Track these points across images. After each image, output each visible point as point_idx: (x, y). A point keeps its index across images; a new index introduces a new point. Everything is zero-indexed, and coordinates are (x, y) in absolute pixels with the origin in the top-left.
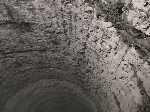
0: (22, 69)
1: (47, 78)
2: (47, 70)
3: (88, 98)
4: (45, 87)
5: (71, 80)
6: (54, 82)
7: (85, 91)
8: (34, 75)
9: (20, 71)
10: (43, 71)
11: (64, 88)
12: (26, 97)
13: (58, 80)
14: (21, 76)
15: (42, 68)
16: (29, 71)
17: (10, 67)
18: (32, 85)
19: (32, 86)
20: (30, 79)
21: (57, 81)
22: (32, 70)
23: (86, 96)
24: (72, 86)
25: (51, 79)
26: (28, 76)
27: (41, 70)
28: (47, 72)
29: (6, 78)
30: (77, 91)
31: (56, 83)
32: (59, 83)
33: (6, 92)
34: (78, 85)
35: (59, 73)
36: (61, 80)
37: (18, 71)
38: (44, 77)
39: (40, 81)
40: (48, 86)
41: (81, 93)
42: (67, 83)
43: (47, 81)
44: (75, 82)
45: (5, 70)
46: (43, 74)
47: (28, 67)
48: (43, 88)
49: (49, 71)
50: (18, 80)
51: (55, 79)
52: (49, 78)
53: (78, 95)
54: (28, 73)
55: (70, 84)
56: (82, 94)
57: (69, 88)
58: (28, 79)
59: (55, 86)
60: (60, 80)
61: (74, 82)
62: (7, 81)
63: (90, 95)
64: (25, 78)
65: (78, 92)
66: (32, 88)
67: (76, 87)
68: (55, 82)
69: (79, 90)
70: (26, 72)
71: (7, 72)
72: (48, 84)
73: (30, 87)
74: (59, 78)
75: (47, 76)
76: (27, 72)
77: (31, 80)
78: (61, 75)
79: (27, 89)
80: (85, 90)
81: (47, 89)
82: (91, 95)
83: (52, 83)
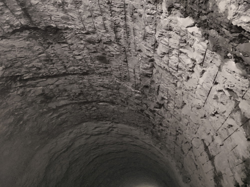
0: (53, 105)
1: (95, 119)
2: (93, 107)
3: (164, 152)
4: (92, 135)
5: (133, 122)
6: (106, 125)
7: (157, 140)
8: (73, 114)
9: (49, 108)
10: (87, 108)
11: (124, 136)
12: (63, 150)
13: (112, 122)
14: (52, 117)
15: (84, 103)
16: (65, 107)
17: (33, 102)
18: (71, 130)
19: (70, 133)
20: (67, 121)
21: (110, 125)
22: (69, 107)
23: (160, 148)
24: (136, 132)
25: (102, 121)
26: (64, 117)
27: (83, 107)
28: (95, 110)
29: (28, 120)
30: (145, 141)
31: (110, 128)
32: (115, 128)
33: (30, 142)
34: (145, 130)
35: (113, 111)
36: (118, 123)
37: (47, 109)
38: (90, 119)
39: (84, 124)
40: (96, 133)
41: (152, 143)
42: (126, 126)
43: (96, 125)
44: (141, 125)
45: (25, 108)
46: (87, 112)
47: (62, 103)
48: (88, 136)
49: (98, 108)
50: (48, 123)
51: (107, 120)
52: (98, 119)
53: (147, 146)
54: (63, 112)
55: (133, 128)
56: (154, 146)
57: (132, 136)
58: (64, 122)
59: (108, 132)
60: (115, 122)
61: (138, 125)
62: (30, 125)
63: (165, 147)
64: (59, 119)
65: (147, 141)
66: (72, 136)
67: (143, 133)
68: (108, 125)
69: (147, 139)
70: (59, 110)
71: (30, 110)
72: (97, 129)
73: (68, 134)
74: (114, 119)
75: (94, 116)
76: (61, 111)
77: (69, 123)
78: (118, 115)
79: (63, 138)
80: (157, 137)
81: (96, 137)
82: (167, 146)
83: (103, 128)
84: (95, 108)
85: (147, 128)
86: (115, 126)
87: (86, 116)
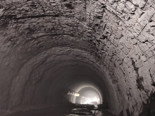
0: (35, 36)
1: (60, 45)
2: (60, 38)
3: (102, 66)
4: (58, 55)
5: (84, 48)
6: (67, 49)
7: (98, 59)
8: (47, 42)
9: (32, 37)
10: (56, 38)
11: (77, 56)
12: (40, 64)
13: (71, 48)
14: (34, 43)
15: (54, 35)
16: (42, 37)
17: (23, 33)
18: (45, 52)
19: (45, 53)
20: (43, 46)
21: (69, 49)
22: (45, 37)
23: (100, 64)
24: (85, 54)
25: (64, 46)
26: (41, 43)
27: (54, 37)
28: (60, 40)
29: (19, 44)
30: (89, 59)
31: (69, 51)
32: (72, 51)
33: (21, 58)
34: (91, 52)
35: (72, 41)
36: (74, 48)
37: (31, 38)
38: (57, 45)
39: (53, 48)
40: (60, 54)
41: (94, 61)
42: (80, 50)
43: (60, 49)
44: (89, 50)
45: (18, 37)
46: (56, 41)
47: (41, 34)
48: (56, 55)
49: (63, 39)
50: (31, 47)
51: (68, 46)
52: (62, 45)
53: (91, 63)
54: (41, 40)
55: (84, 51)
56: (95, 62)
57: (82, 56)
58: (41, 46)
59: (67, 54)
60: (73, 48)
61: (87, 49)
62: (21, 47)
63: (103, 63)
64: (39, 45)
65: (91, 60)
66: (46, 55)
67: (90, 55)
68: (68, 49)
69: (92, 58)
70: (38, 39)
71: (20, 38)
72: (61, 52)
73: (43, 54)
74: (72, 45)
75: (60, 43)
76: (40, 39)
77: (44, 47)
78: (75, 43)
79: (40, 56)
80: (99, 57)
81: (61, 56)
82: (104, 62)
83: (65, 51)
84: (61, 39)
85: (93, 52)
86: (72, 50)
87: (55, 43)
